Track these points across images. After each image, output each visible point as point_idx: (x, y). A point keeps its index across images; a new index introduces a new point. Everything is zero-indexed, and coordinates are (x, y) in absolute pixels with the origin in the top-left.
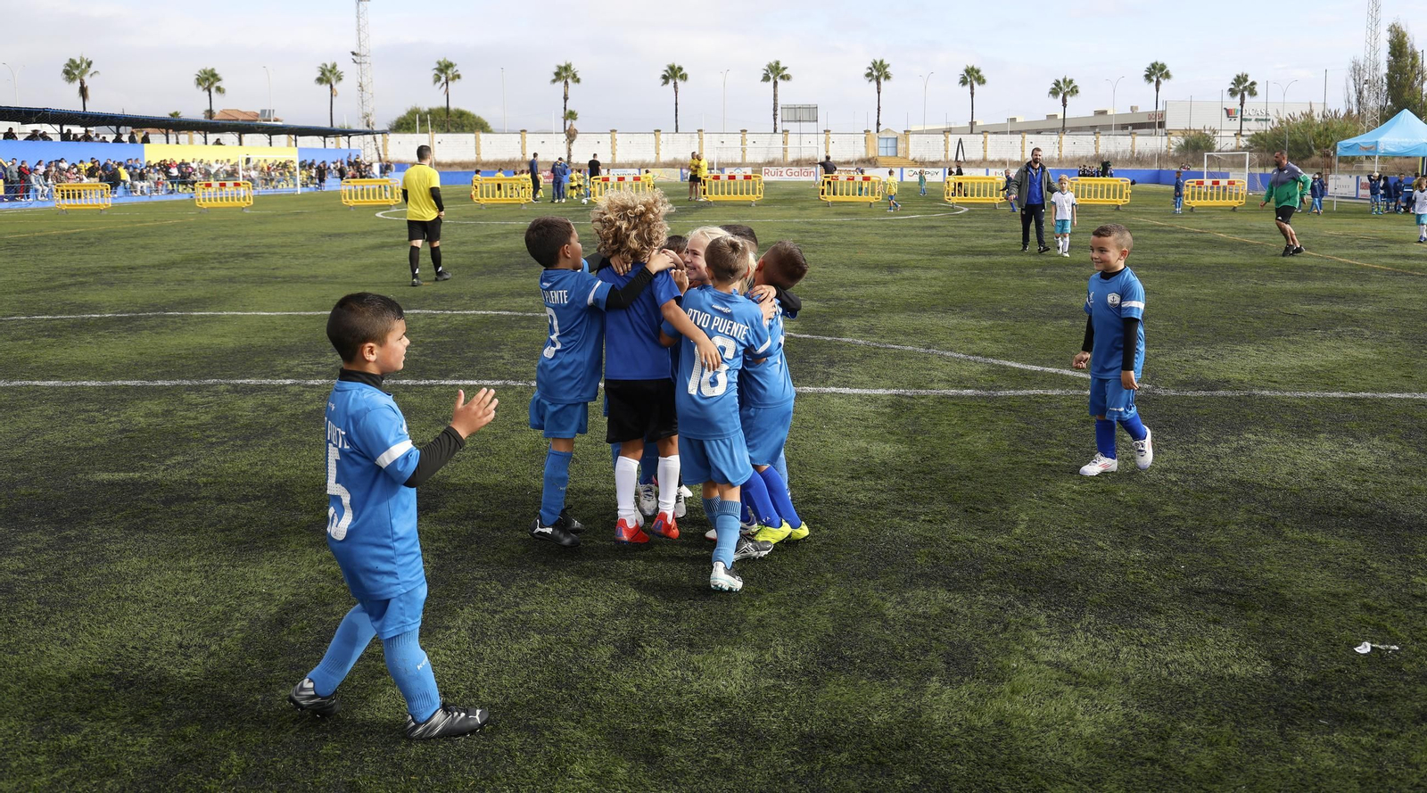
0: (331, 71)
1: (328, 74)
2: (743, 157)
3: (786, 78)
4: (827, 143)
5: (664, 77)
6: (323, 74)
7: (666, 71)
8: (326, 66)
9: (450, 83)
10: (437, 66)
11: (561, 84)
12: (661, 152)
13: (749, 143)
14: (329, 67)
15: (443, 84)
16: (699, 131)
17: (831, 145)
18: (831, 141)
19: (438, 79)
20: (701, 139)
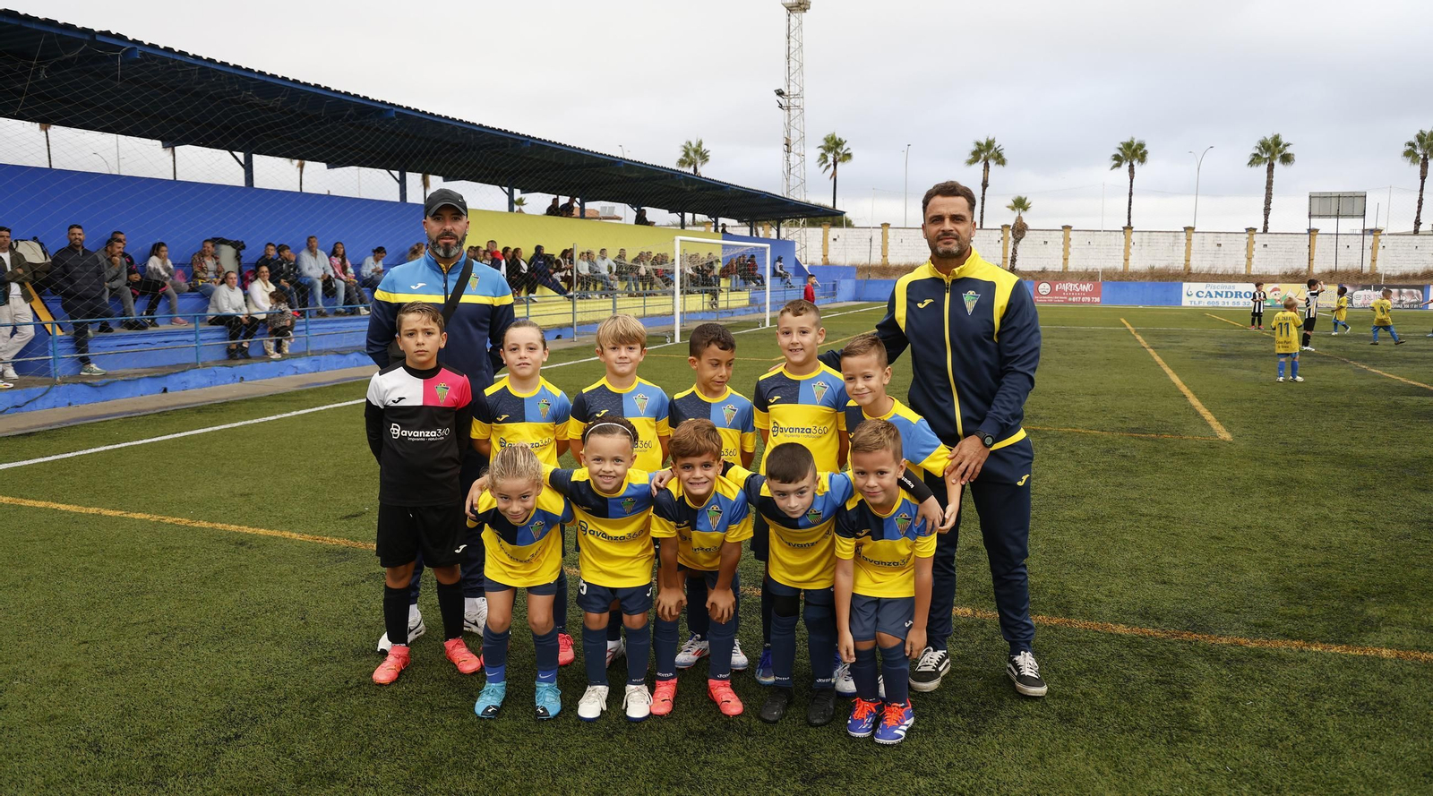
0: (696, 152)
1: (692, 154)
2: (1248, 266)
3: (1287, 159)
4: (1374, 248)
5: (1117, 157)
6: (687, 154)
7: (1120, 149)
8: (691, 145)
9: (839, 165)
10: (823, 144)
11: (980, 166)
12: (1130, 257)
13: (1258, 246)
14: (694, 145)
15: (829, 166)
16: (1186, 229)
17: (1380, 251)
18: (1380, 245)
19: (824, 158)
20: (1189, 240)
